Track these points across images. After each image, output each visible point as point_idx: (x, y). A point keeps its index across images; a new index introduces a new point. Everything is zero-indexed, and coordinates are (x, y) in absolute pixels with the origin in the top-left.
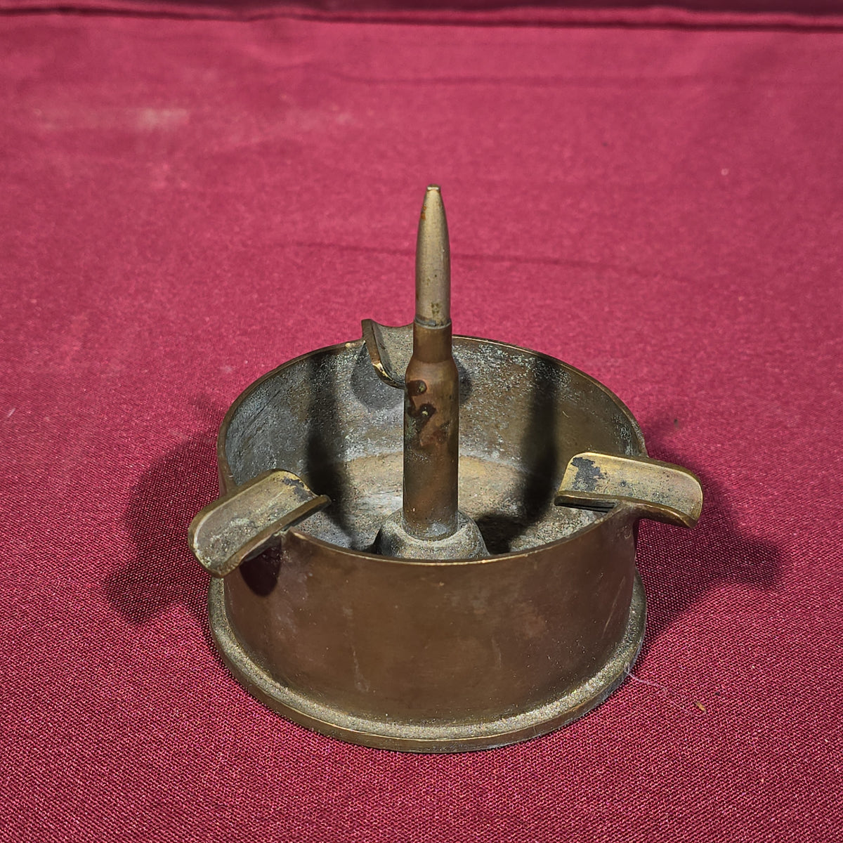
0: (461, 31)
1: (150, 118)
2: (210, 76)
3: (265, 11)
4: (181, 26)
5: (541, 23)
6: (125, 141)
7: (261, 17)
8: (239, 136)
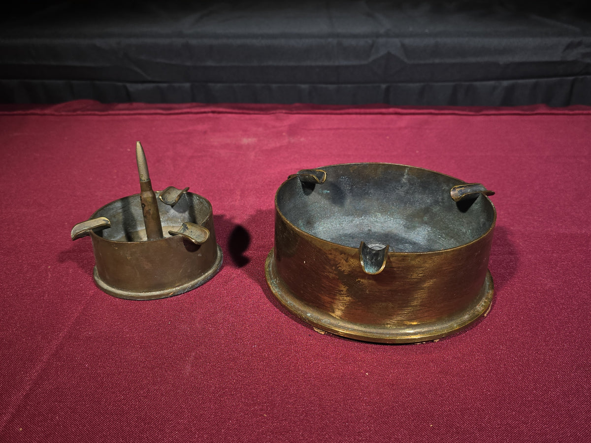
0: (333, 116)
1: (245, 141)
2: (261, 129)
3: (274, 112)
4: (247, 116)
5: (356, 114)
6: (239, 147)
7: (273, 113)
8: (273, 144)
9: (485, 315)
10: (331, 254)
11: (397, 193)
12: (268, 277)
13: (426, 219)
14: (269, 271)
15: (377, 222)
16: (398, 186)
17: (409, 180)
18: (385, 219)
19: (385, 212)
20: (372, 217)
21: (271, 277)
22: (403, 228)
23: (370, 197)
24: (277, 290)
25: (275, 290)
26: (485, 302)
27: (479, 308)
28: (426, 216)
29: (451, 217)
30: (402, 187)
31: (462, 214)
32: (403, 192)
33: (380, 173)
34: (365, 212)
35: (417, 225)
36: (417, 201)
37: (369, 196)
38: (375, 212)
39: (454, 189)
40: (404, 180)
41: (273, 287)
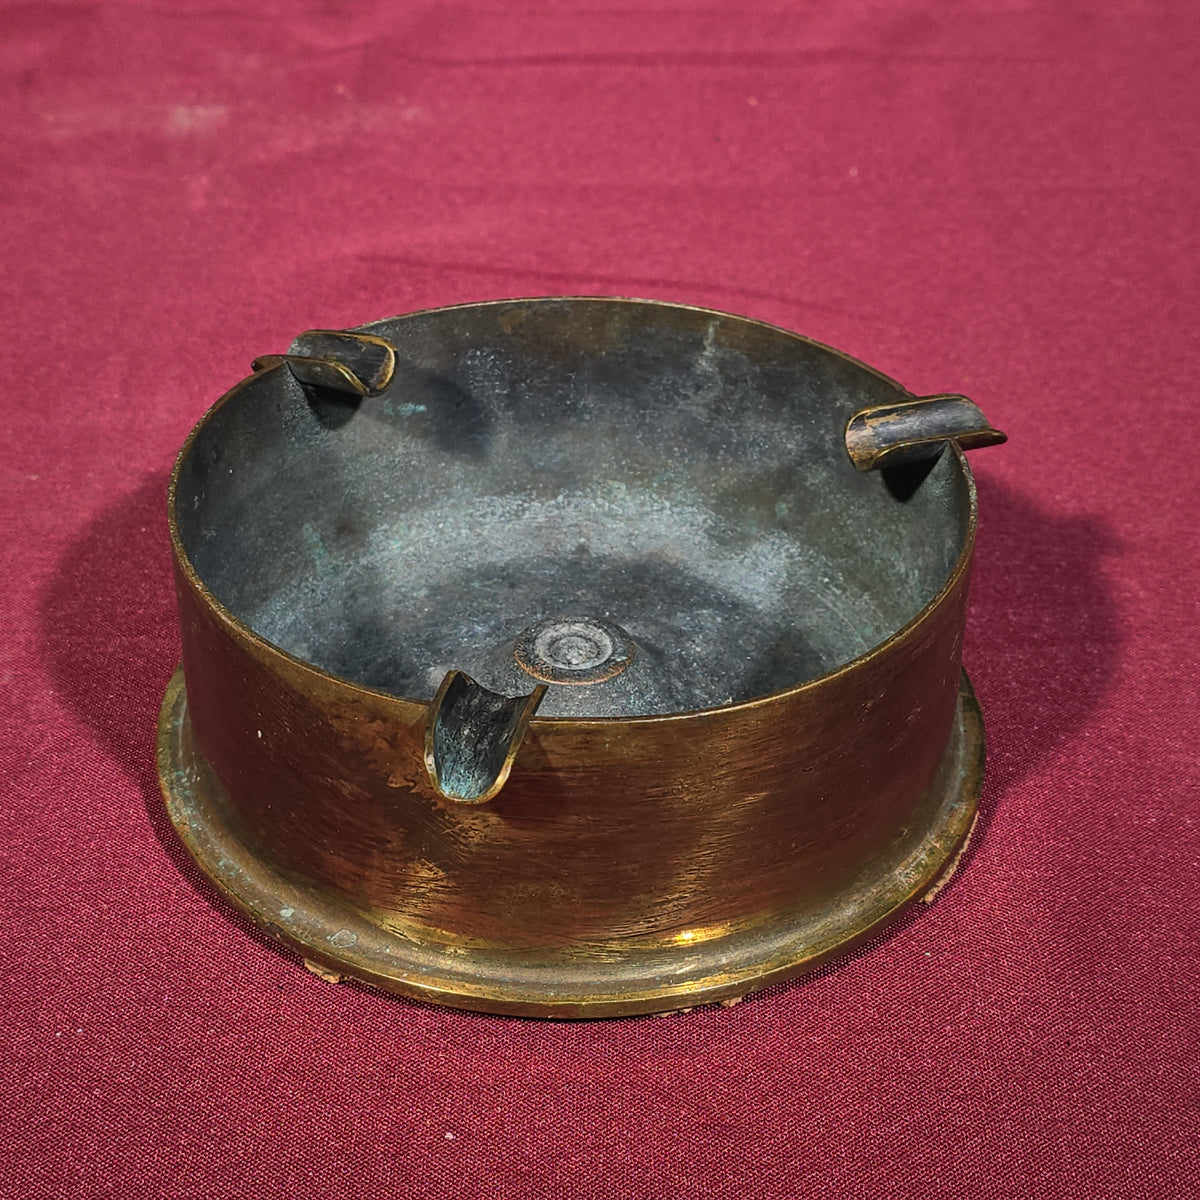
2: (252, 62)
8: (289, 139)
9: (929, 898)
10: (338, 717)
11: (680, 411)
12: (163, 757)
13: (783, 508)
14: (174, 733)
15: (614, 517)
16: (684, 386)
17: (722, 365)
18: (643, 504)
19: (641, 478)
20: (594, 499)
21: (174, 755)
22: (705, 541)
23: (585, 425)
24: (187, 812)
25: (182, 814)
26: (932, 852)
27: (905, 876)
28: (785, 501)
29: (863, 513)
30: (698, 388)
31: (895, 507)
32: (706, 406)
33: (615, 335)
34: (565, 480)
35: (754, 531)
36: (754, 443)
37: (582, 420)
38: (605, 476)
39: (861, 421)
40: (704, 364)
41: (174, 799)
